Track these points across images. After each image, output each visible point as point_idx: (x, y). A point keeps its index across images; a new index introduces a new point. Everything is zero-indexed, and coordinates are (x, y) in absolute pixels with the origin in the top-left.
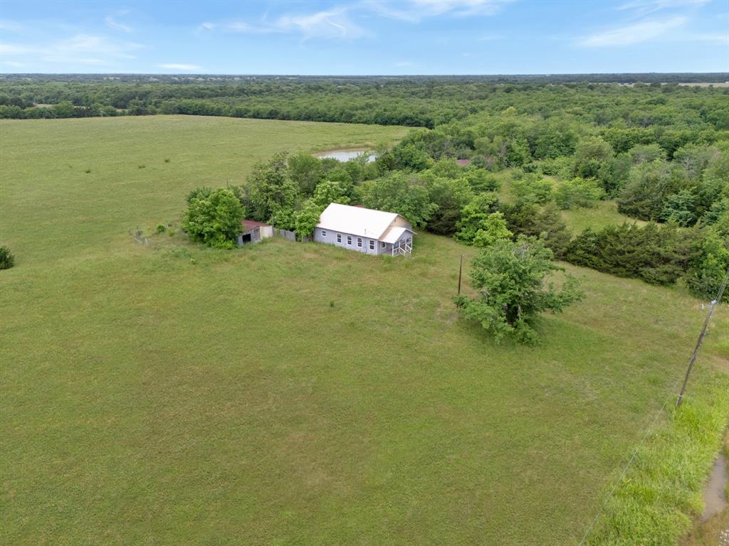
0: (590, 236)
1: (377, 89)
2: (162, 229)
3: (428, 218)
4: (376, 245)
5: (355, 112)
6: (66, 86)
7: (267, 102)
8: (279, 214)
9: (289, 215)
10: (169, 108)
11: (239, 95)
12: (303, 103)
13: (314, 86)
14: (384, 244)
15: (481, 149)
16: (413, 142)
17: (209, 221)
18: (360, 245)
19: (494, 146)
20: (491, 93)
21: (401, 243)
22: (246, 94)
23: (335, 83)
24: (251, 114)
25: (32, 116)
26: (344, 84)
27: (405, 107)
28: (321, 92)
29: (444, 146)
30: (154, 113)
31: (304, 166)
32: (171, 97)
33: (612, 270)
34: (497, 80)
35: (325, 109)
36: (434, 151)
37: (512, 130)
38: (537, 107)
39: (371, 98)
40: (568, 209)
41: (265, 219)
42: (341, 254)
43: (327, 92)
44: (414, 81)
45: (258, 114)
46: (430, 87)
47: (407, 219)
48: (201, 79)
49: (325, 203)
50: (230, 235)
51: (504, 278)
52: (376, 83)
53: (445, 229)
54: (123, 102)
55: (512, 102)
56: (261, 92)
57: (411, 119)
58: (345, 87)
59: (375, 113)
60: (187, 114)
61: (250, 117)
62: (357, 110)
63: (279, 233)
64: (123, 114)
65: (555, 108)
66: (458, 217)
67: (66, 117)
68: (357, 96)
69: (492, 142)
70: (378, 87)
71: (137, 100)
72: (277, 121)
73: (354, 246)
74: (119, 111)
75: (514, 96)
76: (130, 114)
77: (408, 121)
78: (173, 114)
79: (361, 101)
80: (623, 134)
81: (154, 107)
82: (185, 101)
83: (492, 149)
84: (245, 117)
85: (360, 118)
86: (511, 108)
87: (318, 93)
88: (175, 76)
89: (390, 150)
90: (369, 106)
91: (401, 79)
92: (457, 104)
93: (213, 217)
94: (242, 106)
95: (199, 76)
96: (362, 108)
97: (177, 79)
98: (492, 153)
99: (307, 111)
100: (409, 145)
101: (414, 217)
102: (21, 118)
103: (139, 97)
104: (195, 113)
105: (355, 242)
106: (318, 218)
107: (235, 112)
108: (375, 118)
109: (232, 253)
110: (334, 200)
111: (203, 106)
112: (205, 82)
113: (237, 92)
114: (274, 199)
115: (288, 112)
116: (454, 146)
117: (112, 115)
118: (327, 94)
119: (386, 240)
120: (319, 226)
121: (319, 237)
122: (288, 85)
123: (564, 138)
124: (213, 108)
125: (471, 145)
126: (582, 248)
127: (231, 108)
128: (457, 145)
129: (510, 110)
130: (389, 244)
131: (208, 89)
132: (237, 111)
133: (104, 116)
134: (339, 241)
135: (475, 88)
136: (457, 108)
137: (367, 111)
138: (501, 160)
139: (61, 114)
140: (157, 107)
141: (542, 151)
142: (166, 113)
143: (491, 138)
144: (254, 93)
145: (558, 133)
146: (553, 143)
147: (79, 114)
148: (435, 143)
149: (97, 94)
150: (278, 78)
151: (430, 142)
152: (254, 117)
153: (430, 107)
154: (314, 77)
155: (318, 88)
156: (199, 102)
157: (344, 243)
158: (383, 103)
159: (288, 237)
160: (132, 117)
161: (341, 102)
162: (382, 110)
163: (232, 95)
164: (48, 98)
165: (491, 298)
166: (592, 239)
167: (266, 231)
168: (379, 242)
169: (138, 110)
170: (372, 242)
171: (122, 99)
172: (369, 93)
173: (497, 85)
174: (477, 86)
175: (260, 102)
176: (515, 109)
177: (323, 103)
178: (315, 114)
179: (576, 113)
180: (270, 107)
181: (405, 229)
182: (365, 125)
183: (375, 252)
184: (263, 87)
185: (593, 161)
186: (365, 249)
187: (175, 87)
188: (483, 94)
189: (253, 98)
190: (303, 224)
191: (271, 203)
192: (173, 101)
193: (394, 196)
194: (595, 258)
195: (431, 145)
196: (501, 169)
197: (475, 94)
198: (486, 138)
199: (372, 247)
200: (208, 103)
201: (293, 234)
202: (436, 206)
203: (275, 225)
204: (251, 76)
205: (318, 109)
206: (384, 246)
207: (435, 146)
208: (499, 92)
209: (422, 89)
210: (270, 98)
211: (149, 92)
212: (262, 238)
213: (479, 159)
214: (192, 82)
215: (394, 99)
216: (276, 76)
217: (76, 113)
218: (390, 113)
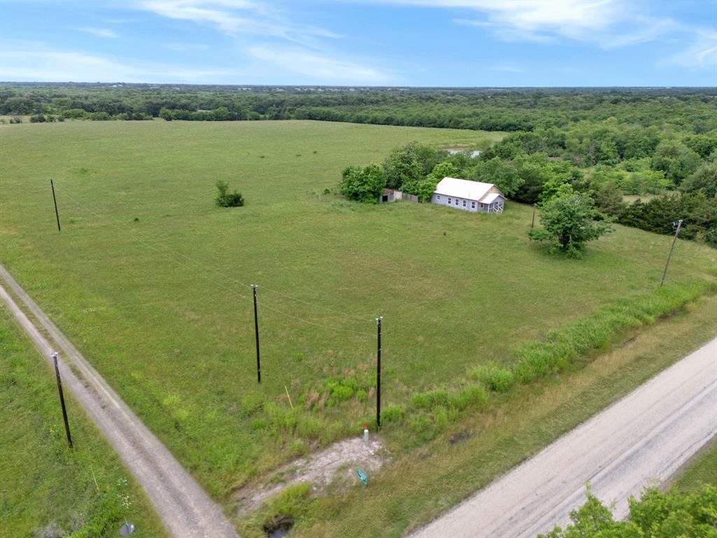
0: (639, 205)
1: (485, 99)
2: (327, 192)
3: (517, 189)
4: (476, 205)
5: (462, 119)
6: (214, 95)
7: (383, 110)
8: (408, 184)
9: (414, 185)
10: (301, 114)
11: (359, 104)
12: (416, 111)
13: (425, 96)
14: (482, 204)
15: (571, 148)
16: (512, 141)
17: (362, 185)
18: (464, 205)
19: (583, 146)
20: (598, 104)
21: (495, 203)
22: (365, 103)
23: (444, 94)
24: (370, 120)
25: (197, 119)
26: (453, 95)
27: (509, 116)
28: (431, 102)
29: (538, 145)
30: (289, 118)
31: (424, 154)
32: (302, 105)
33: (653, 229)
34: (609, 91)
35: (435, 117)
36: (530, 149)
37: (604, 135)
38: (639, 116)
39: (477, 108)
40: (636, 194)
41: (396, 188)
42: (451, 210)
43: (437, 101)
44: (521, 93)
45: (376, 120)
46: (537, 97)
47: (500, 189)
48: (320, 90)
49: (440, 178)
50: (376, 194)
51: (560, 215)
52: (484, 94)
53: (530, 200)
54: (262, 109)
55: (615, 112)
56: (377, 102)
57: (515, 126)
58: (454, 97)
59: (480, 121)
60: (315, 119)
61: (368, 123)
62: (464, 117)
63: (407, 196)
64: (264, 119)
65: (657, 118)
66: (540, 191)
67: (222, 120)
68: (465, 106)
69: (581, 143)
70: (485, 98)
71: (274, 107)
72: (393, 127)
73: (461, 206)
74: (262, 116)
75: (618, 108)
76: (270, 119)
77: (511, 128)
78: (304, 119)
79: (468, 110)
80: (707, 140)
81: (289, 113)
82: (314, 108)
83: (580, 149)
84: (364, 123)
85: (467, 125)
86: (613, 118)
87: (429, 102)
88: (297, 87)
89: (492, 146)
90: (476, 114)
91: (509, 91)
92: (559, 113)
93: (366, 182)
94: (362, 114)
95: (319, 87)
96: (470, 116)
97: (299, 89)
98: (580, 152)
99: (419, 118)
100: (508, 143)
101: (506, 188)
102: (189, 120)
103: (276, 104)
104: (322, 119)
105: (461, 203)
106: (435, 187)
107: (356, 119)
108: (482, 124)
109: (377, 206)
110: (447, 176)
111: (329, 113)
112: (324, 93)
113: (357, 102)
114: (405, 173)
115: (402, 119)
116: (548, 146)
117: (256, 119)
118: (436, 104)
119: (484, 201)
120: (435, 192)
121: (436, 200)
122: (401, 96)
123: (652, 142)
124: (337, 115)
125: (562, 145)
126: (633, 214)
127: (352, 115)
128: (551, 145)
129: (611, 119)
130: (486, 205)
131: (332, 98)
132: (358, 117)
133: (250, 120)
134: (449, 202)
135: (581, 99)
136: (559, 117)
137: (473, 119)
138: (589, 158)
139: (218, 118)
140: (291, 113)
141: (630, 153)
142: (298, 119)
143: (581, 139)
144: (372, 102)
145: (645, 137)
146: (640, 146)
147: (232, 118)
148: (531, 142)
149: (242, 102)
150: (390, 89)
151: (526, 142)
152: (373, 122)
153: (533, 116)
154: (424, 88)
155: (429, 99)
156: (326, 109)
157: (453, 204)
158: (489, 112)
159: (413, 199)
160: (271, 121)
161: (449, 111)
162: (488, 118)
163: (353, 104)
164: (202, 104)
165: (550, 227)
166: (641, 207)
167: (398, 195)
168: (479, 203)
169: (276, 115)
170: (473, 203)
171: (261, 107)
172: (477, 103)
173: (605, 97)
174: (584, 98)
175: (377, 110)
176: (616, 119)
177: (433, 111)
178: (427, 121)
179: (677, 123)
180: (386, 115)
181: (498, 195)
182: (472, 131)
183: (475, 210)
184: (379, 98)
185: (666, 158)
186: (468, 207)
187: (302, 96)
188: (588, 105)
189: (371, 107)
190: (424, 190)
191: (403, 176)
192: (304, 109)
193: (492, 173)
194: (641, 221)
195: (527, 144)
196: (588, 166)
197: (579, 105)
198: (577, 140)
199: (473, 207)
200: (334, 110)
201: (417, 197)
202: (523, 181)
203: (405, 191)
204: (364, 88)
205: (429, 117)
206: (482, 206)
207: (530, 144)
208: (604, 104)
209: (529, 100)
210: (386, 107)
211: (284, 101)
212: (395, 199)
213: (569, 156)
214: (314, 93)
215: (500, 109)
216: (388, 88)
217: (229, 117)
218: (494, 120)
